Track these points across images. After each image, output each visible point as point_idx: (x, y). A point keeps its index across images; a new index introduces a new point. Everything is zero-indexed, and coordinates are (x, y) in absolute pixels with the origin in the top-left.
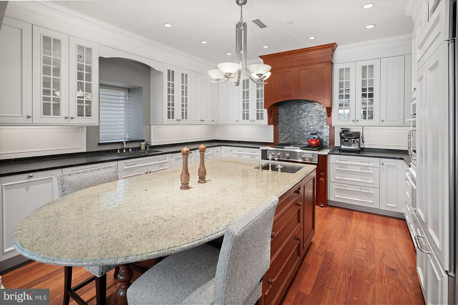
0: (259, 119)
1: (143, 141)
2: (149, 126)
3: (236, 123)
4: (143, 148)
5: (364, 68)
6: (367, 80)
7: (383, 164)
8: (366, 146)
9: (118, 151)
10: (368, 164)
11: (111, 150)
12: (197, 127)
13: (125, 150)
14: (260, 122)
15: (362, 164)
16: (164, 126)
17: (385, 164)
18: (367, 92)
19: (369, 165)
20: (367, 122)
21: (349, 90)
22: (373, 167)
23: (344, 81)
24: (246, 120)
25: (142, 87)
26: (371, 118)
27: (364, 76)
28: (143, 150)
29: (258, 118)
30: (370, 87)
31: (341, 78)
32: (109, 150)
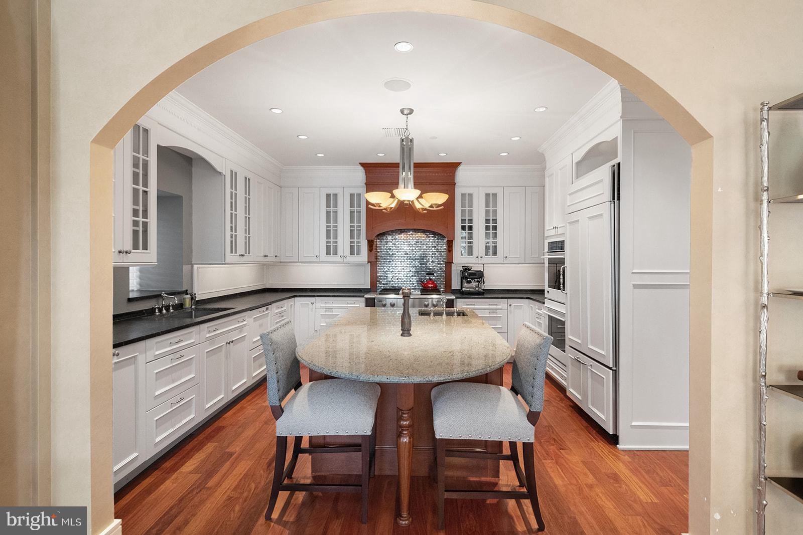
0: (354, 255)
1: (186, 292)
2: (190, 266)
3: (315, 259)
4: (187, 304)
5: (487, 195)
6: (490, 210)
7: (510, 305)
8: (487, 288)
9: (155, 311)
10: (496, 307)
11: (145, 310)
12: (242, 267)
13: (165, 309)
14: (355, 259)
15: (490, 307)
16: (209, 266)
17: (513, 305)
18: (491, 225)
19: (498, 307)
20: (491, 259)
21: (472, 220)
22: (501, 309)
23: (467, 209)
24: (332, 255)
25: (182, 197)
26: (495, 253)
27: (487, 205)
28: (188, 308)
29: (352, 253)
30: (493, 218)
31: (463, 205)
32: (142, 310)
